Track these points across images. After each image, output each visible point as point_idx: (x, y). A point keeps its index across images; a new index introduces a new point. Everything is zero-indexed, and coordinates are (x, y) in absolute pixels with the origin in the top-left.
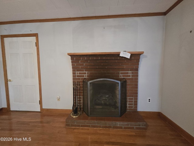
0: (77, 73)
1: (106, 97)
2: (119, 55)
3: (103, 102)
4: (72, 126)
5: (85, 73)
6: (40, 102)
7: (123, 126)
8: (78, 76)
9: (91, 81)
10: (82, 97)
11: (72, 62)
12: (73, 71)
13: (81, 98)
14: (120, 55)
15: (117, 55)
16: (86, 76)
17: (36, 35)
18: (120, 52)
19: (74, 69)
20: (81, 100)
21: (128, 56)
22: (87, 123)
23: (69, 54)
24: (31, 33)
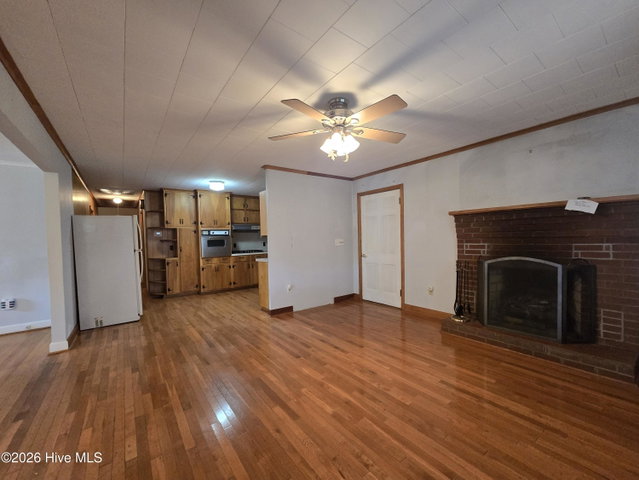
0: (467, 246)
1: (539, 304)
2: (565, 206)
3: (527, 312)
4: (452, 332)
5: (483, 247)
6: (402, 293)
7: (562, 359)
8: (467, 252)
9: (490, 261)
10: (475, 292)
11: (457, 226)
12: (459, 242)
13: (473, 294)
14: (567, 208)
15: (558, 209)
16: (484, 252)
17: (400, 187)
18: (566, 202)
19: (461, 238)
20: (472, 299)
21: (591, 208)
22: (479, 334)
23: (450, 214)
24: (395, 184)
